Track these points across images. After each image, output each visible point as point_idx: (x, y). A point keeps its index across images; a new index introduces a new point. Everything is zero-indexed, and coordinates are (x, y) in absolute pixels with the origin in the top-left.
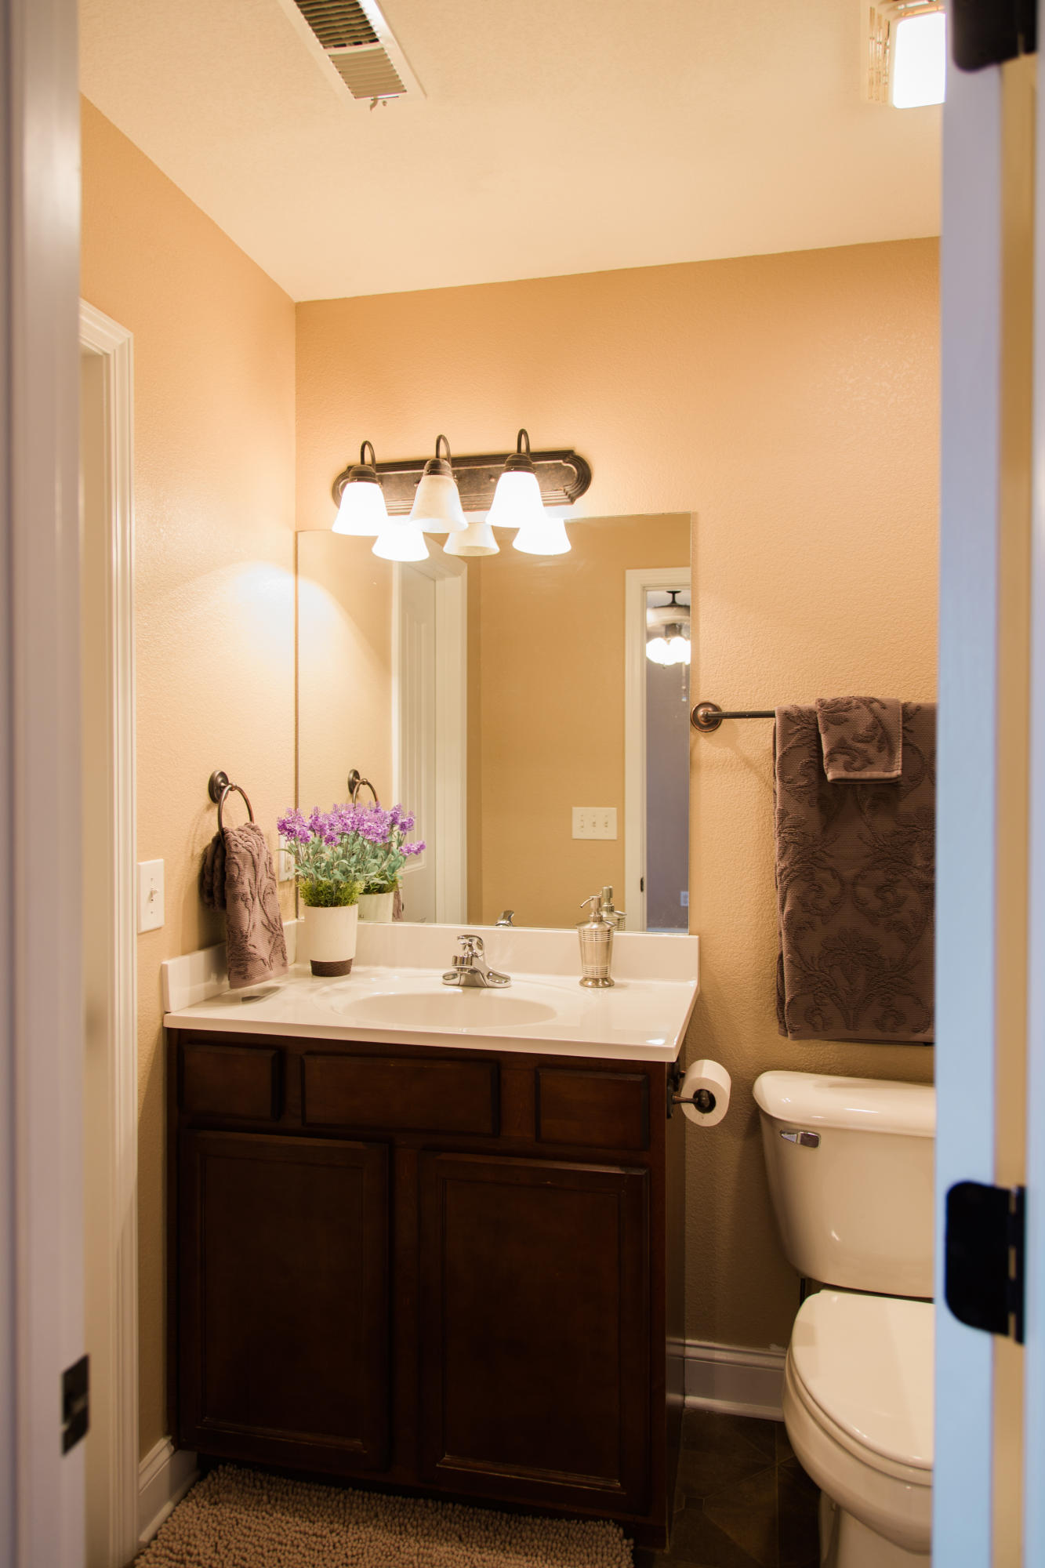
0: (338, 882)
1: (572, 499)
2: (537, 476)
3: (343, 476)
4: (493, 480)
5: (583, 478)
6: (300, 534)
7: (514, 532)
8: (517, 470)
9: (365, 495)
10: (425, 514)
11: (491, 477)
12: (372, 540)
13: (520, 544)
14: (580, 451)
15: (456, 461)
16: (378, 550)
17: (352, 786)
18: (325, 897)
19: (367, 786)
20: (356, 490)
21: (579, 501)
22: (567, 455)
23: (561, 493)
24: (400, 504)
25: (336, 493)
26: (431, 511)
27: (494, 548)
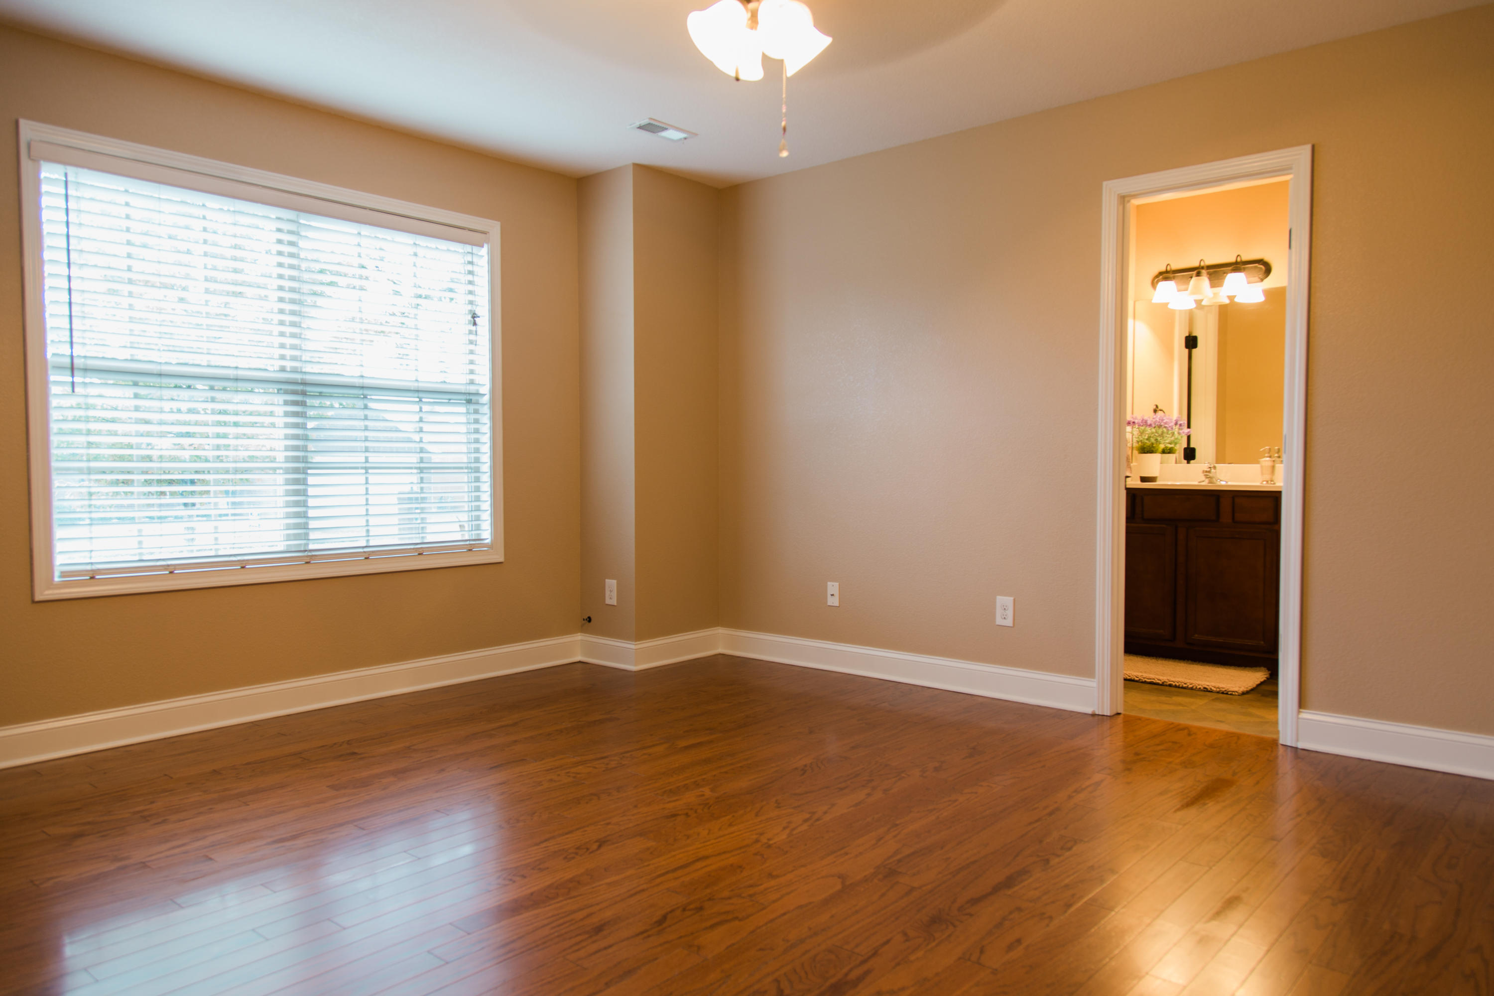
0: (1153, 444)
1: (1262, 280)
2: (1245, 274)
3: (1157, 277)
4: (1225, 275)
5: (1267, 269)
6: (1137, 303)
7: (1235, 296)
8: (1235, 272)
9: (1167, 288)
10: (1193, 293)
11: (1224, 273)
12: (1168, 304)
13: (1237, 300)
14: (1266, 259)
15: (1209, 267)
16: (1170, 306)
17: (1155, 411)
18: (1146, 450)
19: (1162, 412)
20: (1163, 285)
21: (1266, 281)
22: (1260, 262)
23: (1257, 278)
24: (1183, 287)
25: (1154, 284)
26: (1197, 291)
27: (1227, 301)
